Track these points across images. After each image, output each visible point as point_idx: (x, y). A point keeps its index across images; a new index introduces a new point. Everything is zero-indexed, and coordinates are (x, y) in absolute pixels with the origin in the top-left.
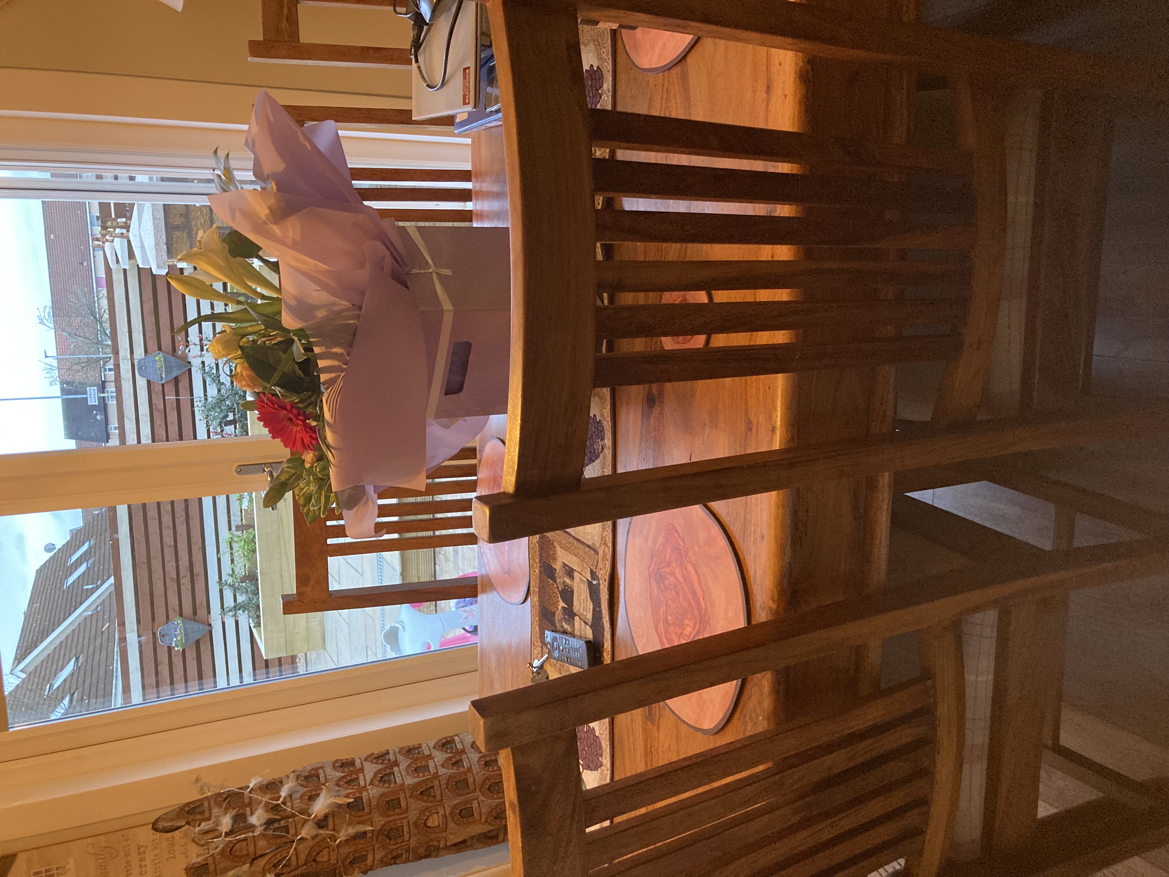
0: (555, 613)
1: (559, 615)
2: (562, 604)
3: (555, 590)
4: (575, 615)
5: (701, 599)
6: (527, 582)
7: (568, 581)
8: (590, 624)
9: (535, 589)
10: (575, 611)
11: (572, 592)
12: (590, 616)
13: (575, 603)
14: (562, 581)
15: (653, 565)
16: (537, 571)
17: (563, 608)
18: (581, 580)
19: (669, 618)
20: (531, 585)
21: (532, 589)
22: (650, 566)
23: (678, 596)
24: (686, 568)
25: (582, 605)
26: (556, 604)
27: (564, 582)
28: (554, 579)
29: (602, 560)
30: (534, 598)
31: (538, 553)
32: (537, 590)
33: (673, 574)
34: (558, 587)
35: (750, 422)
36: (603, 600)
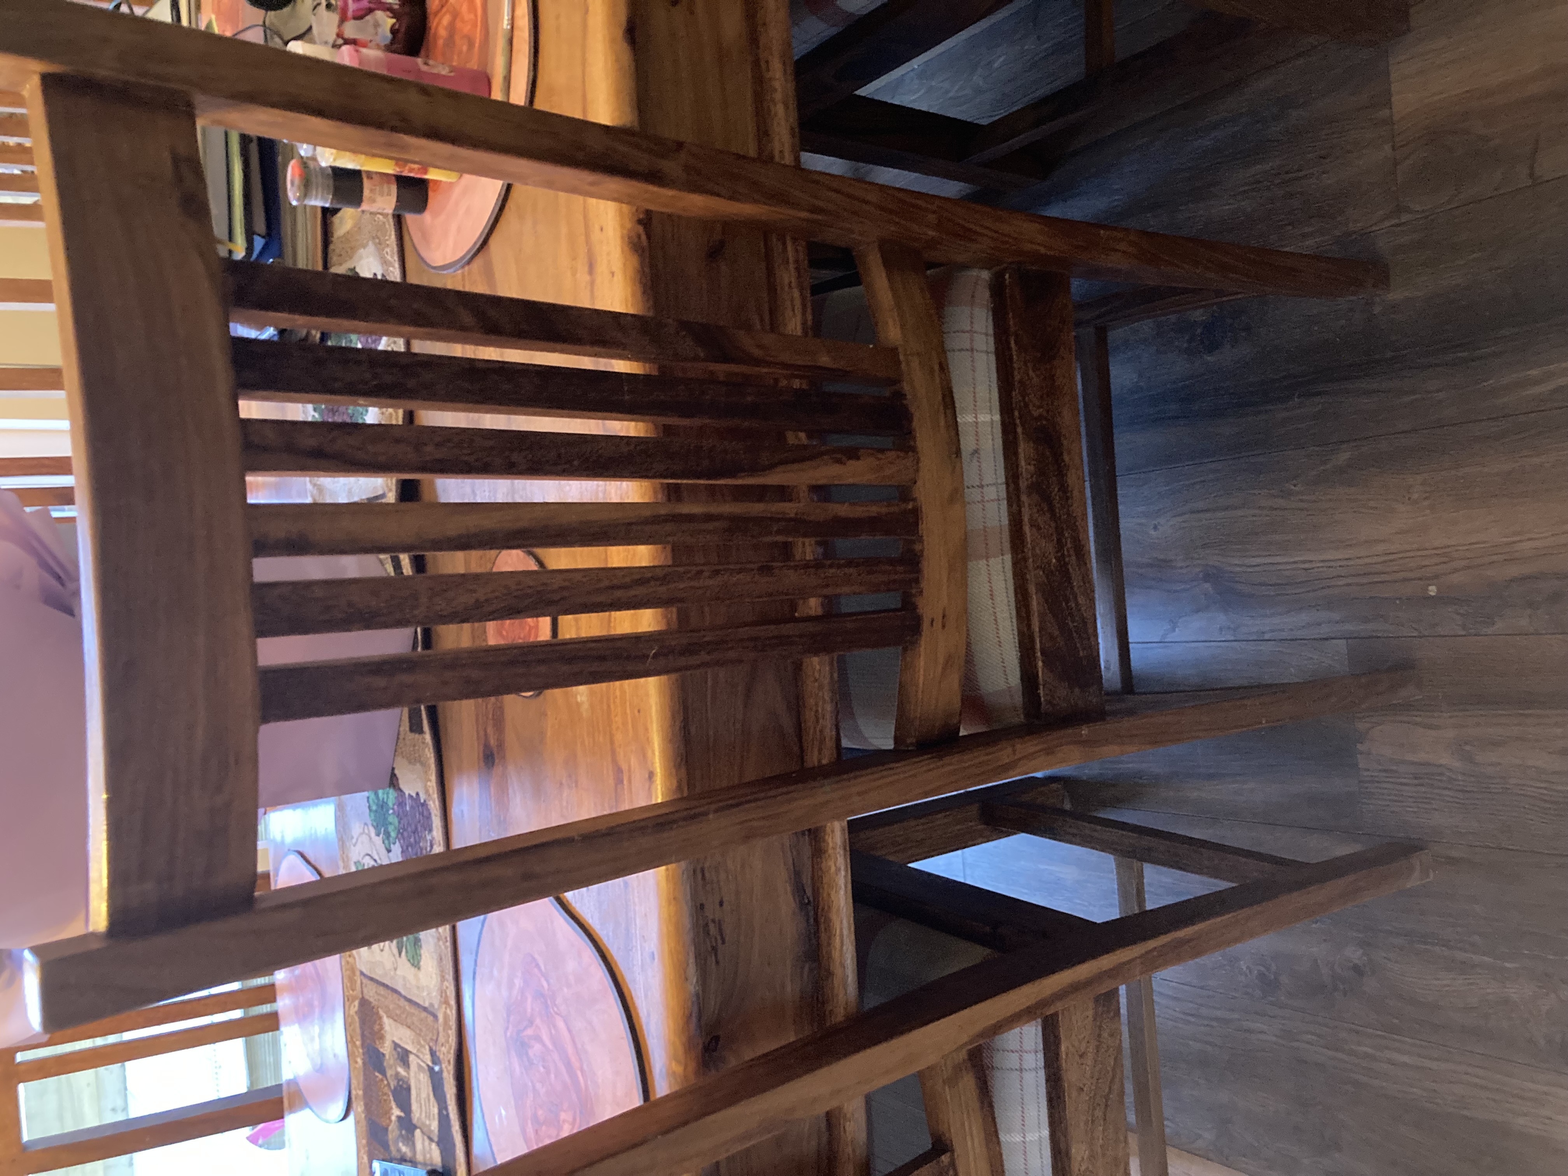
0: (386, 1129)
1: (393, 1129)
2: (396, 1112)
3: (386, 1090)
4: (415, 1127)
5: (579, 1073)
6: (346, 1081)
7: (401, 1070)
8: (436, 1139)
9: (358, 1092)
10: (415, 1121)
11: (409, 1089)
12: (434, 1126)
13: (415, 1107)
14: (393, 1073)
15: (511, 1027)
16: (359, 1061)
17: (399, 1117)
18: (419, 1066)
19: (540, 1112)
20: (353, 1087)
21: (354, 1092)
22: (507, 1028)
23: (548, 1072)
24: (555, 1026)
25: (424, 1108)
26: (388, 1112)
27: (397, 1074)
28: (383, 1072)
29: (444, 1030)
30: (359, 1107)
31: (358, 1031)
32: (361, 1093)
33: (538, 1038)
34: (389, 1084)
35: (619, 771)
36: (448, 1096)
